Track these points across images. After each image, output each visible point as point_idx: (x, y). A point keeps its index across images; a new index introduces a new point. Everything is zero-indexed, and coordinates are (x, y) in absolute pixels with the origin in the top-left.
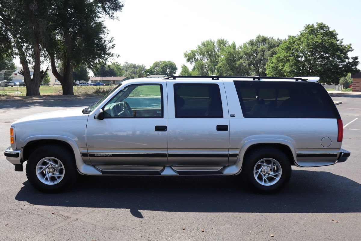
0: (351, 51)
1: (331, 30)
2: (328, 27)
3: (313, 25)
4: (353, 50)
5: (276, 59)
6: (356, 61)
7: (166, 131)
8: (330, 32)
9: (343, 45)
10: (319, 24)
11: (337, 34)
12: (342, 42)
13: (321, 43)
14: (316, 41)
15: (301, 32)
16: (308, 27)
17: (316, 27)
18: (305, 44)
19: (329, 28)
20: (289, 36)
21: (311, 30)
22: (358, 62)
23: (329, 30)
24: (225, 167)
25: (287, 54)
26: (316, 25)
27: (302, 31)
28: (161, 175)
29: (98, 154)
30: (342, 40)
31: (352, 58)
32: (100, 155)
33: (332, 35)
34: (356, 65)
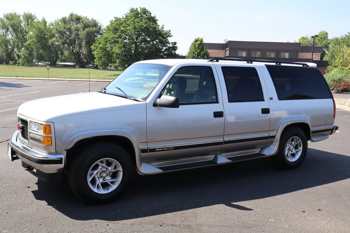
0: (170, 36)
1: (152, 15)
2: (150, 12)
3: (137, 9)
4: (172, 36)
5: (104, 40)
6: (175, 46)
7: (223, 117)
8: (152, 17)
9: (164, 31)
10: (143, 8)
11: (157, 20)
12: (163, 28)
13: (146, 28)
14: (142, 25)
15: (126, 15)
16: (132, 10)
17: (139, 11)
18: (132, 27)
19: (151, 13)
20: (115, 18)
21: (136, 14)
22: (177, 47)
23: (151, 15)
24: (262, 149)
25: (116, 36)
26: (140, 9)
27: (127, 14)
28: (217, 163)
29: (159, 148)
30: (163, 26)
31: (172, 43)
32: (161, 149)
33: (153, 20)
34: (175, 50)
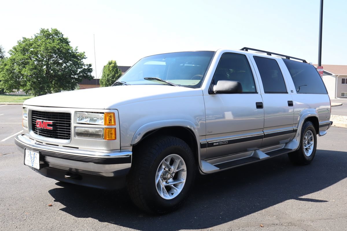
0: (85, 58)
1: (65, 37)
2: (61, 33)
3: (48, 29)
4: (87, 58)
5: (11, 61)
6: (90, 68)
7: (263, 108)
8: (64, 39)
9: (78, 52)
10: (55, 29)
11: (70, 42)
12: (77, 50)
13: (58, 49)
14: (54, 46)
15: (35, 35)
16: (43, 31)
17: (50, 32)
18: (44, 48)
19: (62, 35)
20: (23, 38)
21: (47, 35)
22: (92, 69)
23: (63, 36)
25: (25, 56)
26: (51, 30)
27: (37, 35)
28: (260, 159)
29: (216, 143)
30: (77, 47)
31: (87, 65)
33: (66, 42)
34: (91, 72)
